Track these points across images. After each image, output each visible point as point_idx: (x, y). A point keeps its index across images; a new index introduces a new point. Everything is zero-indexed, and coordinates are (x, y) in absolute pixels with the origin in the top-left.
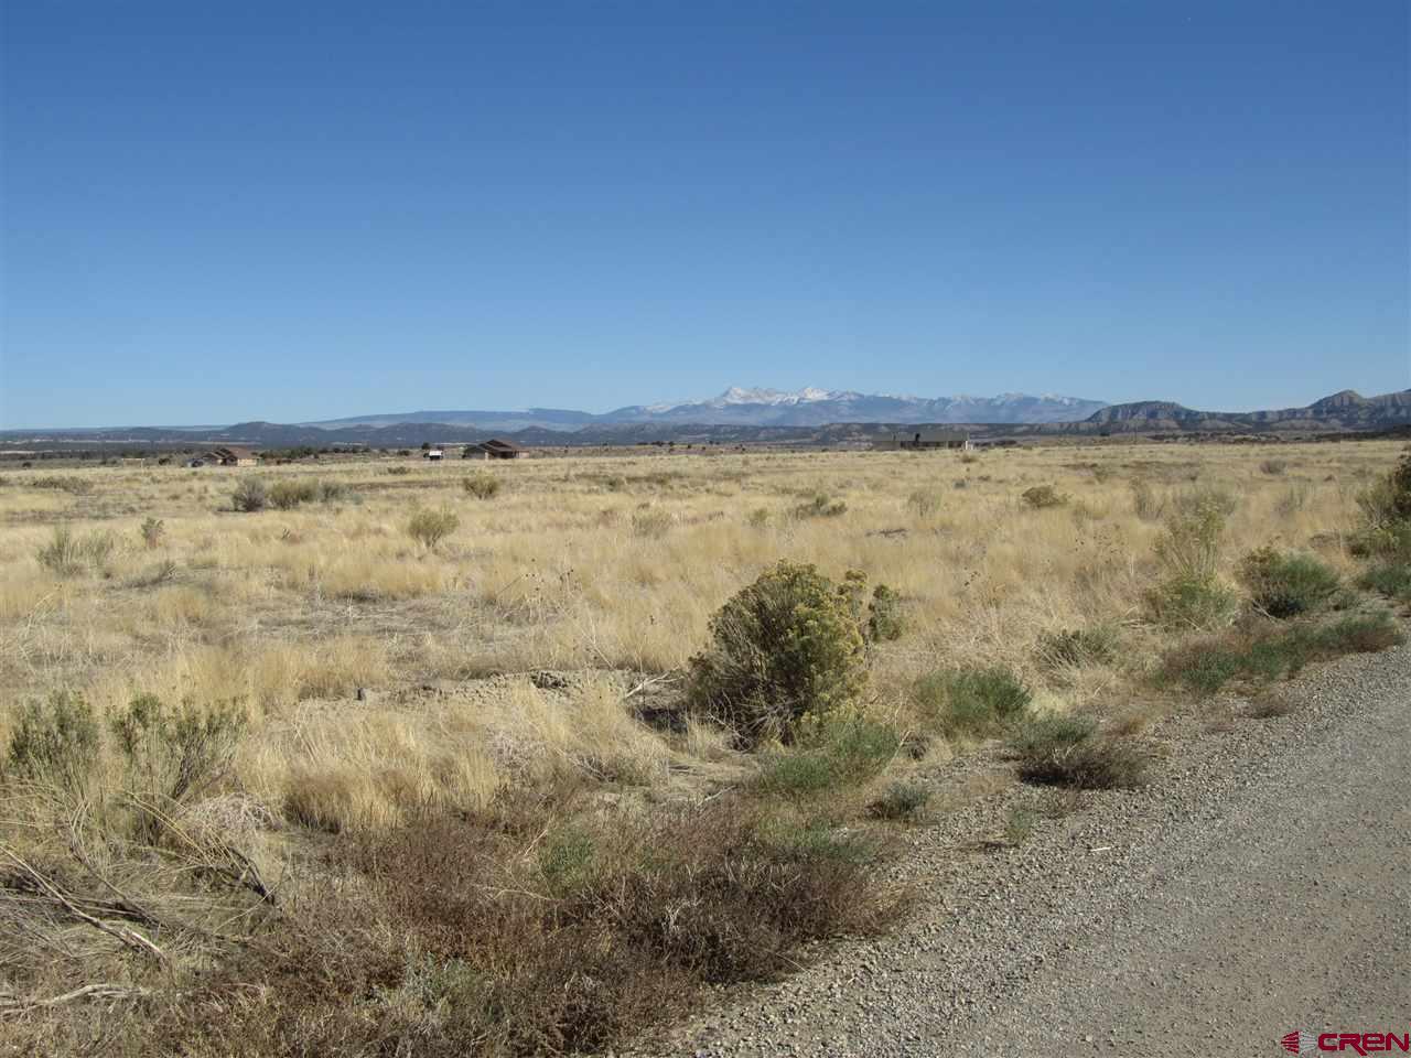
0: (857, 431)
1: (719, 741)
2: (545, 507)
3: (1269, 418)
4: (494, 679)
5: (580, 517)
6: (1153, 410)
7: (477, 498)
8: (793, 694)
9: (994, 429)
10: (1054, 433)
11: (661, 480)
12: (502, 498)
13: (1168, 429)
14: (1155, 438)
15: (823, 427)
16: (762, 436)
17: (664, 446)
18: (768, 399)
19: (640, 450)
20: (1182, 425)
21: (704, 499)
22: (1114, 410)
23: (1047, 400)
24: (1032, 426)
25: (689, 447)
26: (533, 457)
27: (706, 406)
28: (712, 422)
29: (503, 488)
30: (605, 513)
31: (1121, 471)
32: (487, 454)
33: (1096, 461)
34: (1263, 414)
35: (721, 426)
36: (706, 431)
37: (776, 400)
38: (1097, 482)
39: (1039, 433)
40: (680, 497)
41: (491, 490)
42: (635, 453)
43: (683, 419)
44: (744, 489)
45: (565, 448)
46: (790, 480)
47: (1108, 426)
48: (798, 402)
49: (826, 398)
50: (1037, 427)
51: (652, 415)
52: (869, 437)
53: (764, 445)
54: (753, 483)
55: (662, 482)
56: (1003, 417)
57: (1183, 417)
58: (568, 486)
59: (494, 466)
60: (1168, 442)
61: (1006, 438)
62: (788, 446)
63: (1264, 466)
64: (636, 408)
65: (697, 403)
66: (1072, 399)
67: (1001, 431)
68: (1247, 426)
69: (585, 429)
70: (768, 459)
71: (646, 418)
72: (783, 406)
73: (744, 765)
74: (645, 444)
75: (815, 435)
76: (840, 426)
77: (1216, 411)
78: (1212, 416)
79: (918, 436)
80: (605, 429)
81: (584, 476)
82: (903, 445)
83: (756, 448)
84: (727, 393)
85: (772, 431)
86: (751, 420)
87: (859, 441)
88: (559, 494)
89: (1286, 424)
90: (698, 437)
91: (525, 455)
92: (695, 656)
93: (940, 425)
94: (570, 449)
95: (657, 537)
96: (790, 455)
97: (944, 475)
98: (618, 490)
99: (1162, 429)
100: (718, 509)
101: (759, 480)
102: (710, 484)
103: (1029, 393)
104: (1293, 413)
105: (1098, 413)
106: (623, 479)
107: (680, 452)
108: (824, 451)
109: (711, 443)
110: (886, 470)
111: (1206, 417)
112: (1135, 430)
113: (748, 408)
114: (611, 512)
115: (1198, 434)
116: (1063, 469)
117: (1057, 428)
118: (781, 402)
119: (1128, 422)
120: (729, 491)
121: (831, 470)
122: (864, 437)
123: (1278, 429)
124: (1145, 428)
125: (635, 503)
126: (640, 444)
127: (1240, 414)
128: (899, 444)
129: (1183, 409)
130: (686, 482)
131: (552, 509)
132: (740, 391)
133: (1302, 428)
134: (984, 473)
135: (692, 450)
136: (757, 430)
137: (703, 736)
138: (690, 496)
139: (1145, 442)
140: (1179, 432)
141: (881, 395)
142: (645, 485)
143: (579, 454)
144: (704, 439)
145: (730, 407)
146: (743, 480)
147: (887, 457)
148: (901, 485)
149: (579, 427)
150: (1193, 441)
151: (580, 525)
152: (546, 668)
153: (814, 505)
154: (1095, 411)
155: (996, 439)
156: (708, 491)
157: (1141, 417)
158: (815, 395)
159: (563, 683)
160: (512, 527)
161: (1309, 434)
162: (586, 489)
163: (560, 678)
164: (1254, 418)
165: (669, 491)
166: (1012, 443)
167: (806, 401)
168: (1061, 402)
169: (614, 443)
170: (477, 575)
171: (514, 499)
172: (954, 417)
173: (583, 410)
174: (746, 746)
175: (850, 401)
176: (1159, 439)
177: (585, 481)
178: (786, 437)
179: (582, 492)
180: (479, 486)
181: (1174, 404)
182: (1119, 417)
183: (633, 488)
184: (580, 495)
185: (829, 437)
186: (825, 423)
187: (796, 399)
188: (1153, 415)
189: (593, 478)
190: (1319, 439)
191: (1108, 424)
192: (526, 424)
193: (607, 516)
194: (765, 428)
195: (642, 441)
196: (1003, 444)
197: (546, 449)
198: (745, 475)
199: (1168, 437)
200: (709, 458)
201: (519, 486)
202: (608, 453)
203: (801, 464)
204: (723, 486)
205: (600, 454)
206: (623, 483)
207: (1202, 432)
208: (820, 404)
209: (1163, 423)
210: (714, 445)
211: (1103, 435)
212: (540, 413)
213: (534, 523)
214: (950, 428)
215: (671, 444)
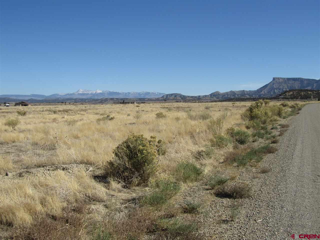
0: (109, 100)
1: (119, 186)
2: (38, 118)
3: (201, 97)
4: (45, 167)
5: (47, 120)
6: (176, 95)
7: (21, 116)
8: (138, 172)
9: (140, 99)
10: (154, 100)
11: (66, 111)
12: (27, 116)
13: (179, 99)
14: (177, 101)
15: (102, 99)
16: (87, 101)
17: (64, 103)
18: (88, 92)
19: (58, 104)
20: (182, 99)
21: (78, 116)
22: (167, 95)
23: (152, 93)
24: (149, 99)
25: (70, 103)
26: (32, 106)
27: (73, 94)
28: (75, 98)
29: (27, 113)
30: (54, 119)
31: (173, 109)
32: (21, 105)
33: (167, 107)
34: (199, 96)
35: (77, 98)
36: (74, 100)
37: (90, 92)
38: (169, 111)
39: (151, 100)
40: (72, 115)
41: (24, 114)
42: (57, 105)
43: (68, 97)
44: (87, 113)
45: (39, 104)
46: (98, 111)
47: (166, 99)
48: (95, 93)
49: (102, 92)
50: (150, 99)
51: (60, 96)
52: (112, 101)
53: (87, 103)
54: (89, 112)
55: (67, 112)
56: (142, 97)
57: (182, 97)
58: (44, 113)
59: (23, 108)
60: (179, 102)
61: (143, 101)
62: (93, 103)
63: (206, 108)
64: (57, 94)
65: (72, 93)
66: (158, 93)
67: (142, 100)
68: (196, 99)
69: (44, 99)
70: (90, 106)
71: (59, 96)
72: (92, 94)
73: (128, 193)
74: (59, 103)
75: (99, 101)
76: (105, 99)
77: (189, 95)
78: (188, 97)
79: (124, 101)
80: (49, 99)
81: (47, 110)
82: (120, 103)
83: (86, 104)
84: (78, 91)
85: (89, 100)
86: (84, 97)
87: (110, 102)
88: (42, 115)
89: (204, 98)
90: (72, 101)
91: (30, 105)
92: (109, 161)
93: (128, 98)
94: (41, 104)
95: (72, 125)
96: (94, 105)
97: (133, 110)
98: (56, 114)
99: (177, 99)
100: (82, 118)
101: (90, 111)
102: (79, 112)
103: (148, 91)
104: (206, 96)
105: (163, 96)
106: (57, 111)
107: (67, 105)
108: (102, 104)
109: (75, 102)
110: (120, 109)
111: (187, 97)
112: (172, 100)
113: (83, 94)
114: (55, 119)
115: (185, 101)
116: (160, 108)
117: (155, 99)
118: (91, 93)
119: (170, 98)
120: (84, 114)
121: (107, 109)
122: (111, 101)
123: (202, 99)
124: (174, 99)
125: (61, 117)
126: (58, 103)
127: (195, 96)
128: (119, 103)
129: (182, 95)
130: (72, 112)
131: (40, 118)
132: (81, 90)
133: (208, 99)
134: (143, 109)
135: (70, 104)
136: (86, 99)
137: (114, 184)
138: (74, 115)
139: (174, 102)
140: (181, 100)
141: (114, 91)
142: (63, 113)
143: (43, 105)
144: (73, 101)
145: (79, 94)
146: (87, 111)
147: (118, 105)
148: (124, 112)
149: (43, 99)
150: (184, 102)
151: (49, 122)
152: (60, 164)
153: (106, 117)
154: (163, 95)
155: (141, 102)
156: (78, 114)
157: (173, 96)
158: (99, 91)
159: (66, 168)
160: (31, 123)
161: (209, 101)
162: (48, 113)
163: (65, 167)
164: (197, 97)
165: (69, 114)
166: (145, 103)
167: (97, 93)
168: (155, 93)
169: (51, 103)
170: (30, 136)
171: (31, 116)
172: (131, 97)
173: (44, 95)
174: (127, 187)
175: (107, 93)
176: (177, 102)
177: (48, 111)
178: (93, 101)
179: (47, 114)
180: (21, 113)
181: (180, 94)
182: (168, 96)
183: (60, 113)
184: (47, 115)
185: (103, 101)
186: (102, 98)
187: (95, 92)
188: (176, 96)
189: (50, 111)
190: (212, 102)
191: (166, 98)
192: (30, 98)
193: (54, 120)
194: (88, 99)
195: (58, 102)
196: (143, 103)
197: (35, 104)
198: (87, 110)
199: (179, 101)
200: (75, 106)
201: (31, 113)
202: (50, 105)
203: (98, 107)
204: (82, 112)
205: (49, 105)
206: (57, 112)
207: (186, 100)
208: (100, 93)
209: (178, 98)
210: (76, 103)
211: (165, 101)
212: (33, 95)
213: (37, 122)
214: (130, 99)
215: (65, 103)
